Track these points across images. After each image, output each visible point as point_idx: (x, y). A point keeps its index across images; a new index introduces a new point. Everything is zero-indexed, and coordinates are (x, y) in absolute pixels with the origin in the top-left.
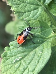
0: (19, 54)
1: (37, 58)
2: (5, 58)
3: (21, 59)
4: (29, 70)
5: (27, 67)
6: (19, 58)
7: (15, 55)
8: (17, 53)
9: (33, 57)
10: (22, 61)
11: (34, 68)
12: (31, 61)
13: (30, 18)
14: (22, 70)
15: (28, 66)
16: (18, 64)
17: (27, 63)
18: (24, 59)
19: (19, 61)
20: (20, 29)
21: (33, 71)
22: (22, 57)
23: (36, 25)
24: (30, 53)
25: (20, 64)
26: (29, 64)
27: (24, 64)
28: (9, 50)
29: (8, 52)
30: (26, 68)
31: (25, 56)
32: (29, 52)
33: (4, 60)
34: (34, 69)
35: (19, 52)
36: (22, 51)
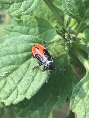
0: (4, 68)
1: (31, 74)
3: (7, 75)
4: (18, 92)
8: (1, 66)
9: (26, 72)
10: (9, 78)
11: (25, 89)
12: (22, 78)
13: (21, 12)
14: (8, 92)
15: (16, 86)
16: (2, 83)
17: (16, 81)
18: (12, 75)
19: (4, 77)
20: (7, 30)
21: (24, 94)
22: (7, 72)
23: (31, 24)
25: (6, 82)
26: (18, 83)
27: (12, 83)
30: (14, 89)
31: (13, 70)
32: (20, 65)
34: (27, 91)
35: (4, 65)
36: (8, 62)
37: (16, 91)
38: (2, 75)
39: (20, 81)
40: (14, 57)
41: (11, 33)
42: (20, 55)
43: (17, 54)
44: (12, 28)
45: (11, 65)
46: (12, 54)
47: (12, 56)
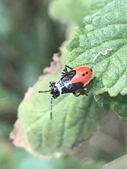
0: (106, 43)
2: (74, 50)
3: (111, 53)
5: (124, 71)
6: (106, 51)
7: (96, 45)
8: (101, 41)
10: (113, 58)
15: (125, 69)
16: (103, 65)
17: (125, 62)
18: (117, 53)
19: (106, 57)
22: (111, 49)
25: (109, 63)
27: (118, 64)
28: (83, 34)
29: (82, 37)
30: (122, 74)
31: (120, 46)
33: (71, 55)
35: (106, 39)
36: (112, 35)
37: (124, 76)
38: (104, 53)
40: (120, 28)
43: (125, 23)
45: (116, 38)
46: (117, 23)
47: (117, 27)
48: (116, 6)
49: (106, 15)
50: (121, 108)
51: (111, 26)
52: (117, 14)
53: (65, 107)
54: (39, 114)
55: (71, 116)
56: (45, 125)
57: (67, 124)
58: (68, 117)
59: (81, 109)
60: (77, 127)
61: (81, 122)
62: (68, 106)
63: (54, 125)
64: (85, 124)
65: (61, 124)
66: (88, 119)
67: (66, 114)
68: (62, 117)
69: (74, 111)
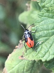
0: (41, 38)
3: (42, 43)
4: (49, 53)
5: (48, 51)
7: (37, 39)
10: (43, 45)
12: (52, 45)
14: (44, 53)
16: (40, 48)
17: (48, 47)
18: (45, 43)
20: (40, 15)
22: (43, 41)
24: (51, 38)
26: (50, 48)
27: (45, 48)
31: (46, 40)
36: (43, 35)
37: (48, 53)
38: (40, 43)
39: (50, 47)
40: (47, 32)
41: (42, 17)
42: (50, 31)
43: (48, 30)
44: (43, 14)
45: (45, 37)
46: (45, 30)
47: (45, 32)
48: (45, 23)
49: (41, 27)
50: (47, 65)
51: (43, 32)
52: (45, 26)
53: (24, 63)
54: (13, 66)
55: (27, 67)
56: (16, 71)
57: (25, 70)
58: (25, 67)
59: (31, 64)
60: (29, 71)
61: (31, 69)
62: (25, 63)
63: (19, 71)
64: (33, 71)
65: (22, 70)
66: (34, 68)
67: (25, 66)
68: (23, 67)
69: (28, 65)
